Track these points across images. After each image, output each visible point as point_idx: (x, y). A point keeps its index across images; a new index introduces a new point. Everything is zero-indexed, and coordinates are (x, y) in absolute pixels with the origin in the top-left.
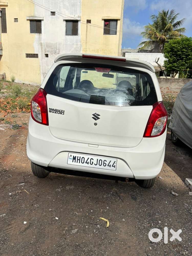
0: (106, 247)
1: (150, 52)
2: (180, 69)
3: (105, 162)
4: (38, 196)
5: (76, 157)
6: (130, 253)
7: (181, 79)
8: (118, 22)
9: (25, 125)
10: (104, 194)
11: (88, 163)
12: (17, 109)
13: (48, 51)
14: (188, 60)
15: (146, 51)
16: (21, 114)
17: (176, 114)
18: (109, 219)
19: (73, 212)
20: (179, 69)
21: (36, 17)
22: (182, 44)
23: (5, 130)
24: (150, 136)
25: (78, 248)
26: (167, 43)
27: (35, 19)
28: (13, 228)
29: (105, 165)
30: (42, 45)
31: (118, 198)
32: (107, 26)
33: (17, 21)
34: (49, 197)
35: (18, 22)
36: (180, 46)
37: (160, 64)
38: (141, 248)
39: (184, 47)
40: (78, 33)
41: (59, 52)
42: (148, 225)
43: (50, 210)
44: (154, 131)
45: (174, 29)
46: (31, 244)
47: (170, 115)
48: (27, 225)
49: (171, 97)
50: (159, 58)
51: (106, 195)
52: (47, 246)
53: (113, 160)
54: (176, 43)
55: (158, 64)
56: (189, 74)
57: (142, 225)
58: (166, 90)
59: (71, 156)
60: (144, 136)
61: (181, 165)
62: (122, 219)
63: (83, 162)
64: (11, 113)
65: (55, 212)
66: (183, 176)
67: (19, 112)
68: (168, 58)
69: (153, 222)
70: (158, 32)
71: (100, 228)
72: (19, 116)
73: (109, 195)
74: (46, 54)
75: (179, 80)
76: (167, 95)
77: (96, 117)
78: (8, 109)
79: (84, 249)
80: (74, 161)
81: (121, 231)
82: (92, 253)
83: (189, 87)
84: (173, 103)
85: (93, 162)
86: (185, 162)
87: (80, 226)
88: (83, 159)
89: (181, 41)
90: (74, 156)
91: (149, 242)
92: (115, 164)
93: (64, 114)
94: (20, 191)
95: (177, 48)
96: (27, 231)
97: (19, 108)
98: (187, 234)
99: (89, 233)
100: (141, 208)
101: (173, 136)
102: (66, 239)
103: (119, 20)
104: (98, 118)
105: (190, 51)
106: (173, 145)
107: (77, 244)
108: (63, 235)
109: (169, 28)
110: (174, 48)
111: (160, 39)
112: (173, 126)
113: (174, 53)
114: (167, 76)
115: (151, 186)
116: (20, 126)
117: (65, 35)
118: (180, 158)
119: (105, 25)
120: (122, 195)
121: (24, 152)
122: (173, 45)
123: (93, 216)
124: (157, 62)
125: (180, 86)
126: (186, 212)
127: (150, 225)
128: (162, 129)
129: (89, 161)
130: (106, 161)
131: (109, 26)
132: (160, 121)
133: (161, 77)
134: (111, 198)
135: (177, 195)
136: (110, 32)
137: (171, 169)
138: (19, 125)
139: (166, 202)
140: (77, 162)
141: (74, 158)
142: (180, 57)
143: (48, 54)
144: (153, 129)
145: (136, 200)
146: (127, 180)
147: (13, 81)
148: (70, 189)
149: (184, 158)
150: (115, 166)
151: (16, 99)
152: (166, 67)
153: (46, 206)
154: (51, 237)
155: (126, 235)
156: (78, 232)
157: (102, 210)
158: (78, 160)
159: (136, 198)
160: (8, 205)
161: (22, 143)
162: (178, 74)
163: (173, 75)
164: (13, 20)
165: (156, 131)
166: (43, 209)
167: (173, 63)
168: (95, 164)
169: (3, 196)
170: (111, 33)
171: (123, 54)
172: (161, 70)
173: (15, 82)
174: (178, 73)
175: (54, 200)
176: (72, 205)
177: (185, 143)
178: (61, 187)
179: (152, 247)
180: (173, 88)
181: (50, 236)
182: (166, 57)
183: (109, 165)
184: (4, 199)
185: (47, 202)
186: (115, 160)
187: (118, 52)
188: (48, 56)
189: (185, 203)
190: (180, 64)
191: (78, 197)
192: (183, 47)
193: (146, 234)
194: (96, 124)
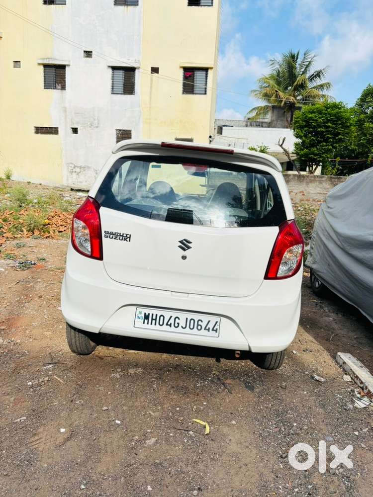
0: (206, 465)
1: (269, 127)
2: (324, 158)
3: (200, 323)
4: (81, 387)
5: (149, 314)
6: (247, 474)
7: (326, 176)
8: (210, 72)
9: (42, 261)
10: (197, 381)
11: (170, 325)
12: (22, 231)
13: (78, 123)
14: (336, 143)
15: (261, 125)
16: (31, 242)
17: (319, 242)
18: (209, 421)
19: (146, 411)
20: (321, 159)
21: (55, 59)
22: (325, 114)
23: (6, 270)
24: (276, 278)
25: (159, 468)
26: (299, 111)
27: (53, 64)
28: (43, 439)
29: (199, 327)
30: (65, 111)
31: (222, 388)
32: (189, 78)
33: (18, 66)
34: (100, 388)
35: (20, 67)
36: (323, 117)
37: (286, 149)
38: (265, 466)
39: (329, 118)
40: (135, 91)
41: (98, 123)
42: (276, 430)
43: (105, 408)
44: (282, 270)
45: (310, 85)
46: (77, 464)
47: (308, 242)
48: (66, 435)
49: (309, 209)
50: (285, 138)
51: (201, 383)
52: (105, 467)
53: (214, 319)
54: (314, 113)
55: (283, 148)
56: (341, 168)
57: (265, 430)
58: (299, 197)
59: (140, 313)
60: (266, 277)
61: (329, 331)
62: (231, 421)
63: (161, 323)
64: (12, 239)
65: (113, 412)
66: (333, 350)
67: (27, 237)
68: (300, 137)
69: (284, 425)
70: (282, 90)
71: (193, 435)
72: (28, 245)
73: (206, 383)
74: (73, 127)
75: (322, 178)
76: (301, 206)
77: (185, 245)
78: (5, 231)
79: (170, 469)
80: (146, 321)
81: (230, 440)
82: (183, 475)
83: (339, 194)
84: (313, 220)
85: (178, 324)
86: (335, 326)
87: (159, 433)
88: (162, 318)
89: (323, 108)
90: (145, 314)
91: (279, 457)
92: (217, 327)
93: (130, 241)
94: (47, 379)
95: (317, 120)
96: (69, 444)
97: (27, 231)
98: (341, 443)
99: (176, 444)
100: (262, 402)
101: (314, 280)
102: (137, 455)
103: (211, 68)
104: (189, 248)
105: (340, 126)
106: (315, 297)
107: (158, 461)
108: (132, 448)
109: (302, 83)
110: (311, 121)
111: (285, 103)
112: (314, 263)
113: (311, 129)
114: (300, 171)
115: (278, 367)
116: (33, 263)
117: (110, 93)
118: (327, 319)
119: (185, 78)
120: (228, 381)
121: (45, 311)
122: (309, 116)
123: (181, 416)
124: (282, 145)
125: (324, 188)
126: (339, 408)
127: (278, 429)
128: (295, 266)
129: (172, 321)
130: (202, 321)
131: (192, 78)
132: (291, 252)
133: (290, 172)
134: (209, 388)
135: (323, 380)
136: (195, 89)
137: (311, 338)
138: (31, 262)
139: (305, 393)
140: (151, 324)
141: (146, 317)
142: (323, 137)
143: (77, 129)
144: (279, 265)
145: (253, 389)
146: (238, 354)
147: (8, 177)
148: (135, 373)
149: (334, 320)
150: (217, 329)
151: (20, 213)
152: (297, 154)
153: (97, 402)
154: (111, 452)
155: (239, 446)
156: (156, 442)
157: (195, 407)
158: (152, 319)
159: (254, 387)
160: (29, 401)
161: (39, 295)
162: (319, 168)
163: (311, 168)
164: (12, 64)
165: (285, 269)
166: (92, 407)
167: (311, 147)
168: (182, 327)
169: (16, 387)
170: (197, 92)
171: (218, 129)
172: (290, 159)
173: (12, 180)
174: (320, 165)
175: (109, 393)
176: (142, 401)
177: (336, 293)
178: (119, 370)
179: (284, 464)
180: (312, 192)
181: (109, 450)
182: (297, 136)
183: (207, 328)
184: (19, 392)
185: (97, 395)
186: (217, 319)
187: (210, 126)
188: (77, 131)
189: (337, 393)
190: (322, 149)
191: (152, 387)
192: (328, 120)
193: (272, 443)
194: (184, 258)
